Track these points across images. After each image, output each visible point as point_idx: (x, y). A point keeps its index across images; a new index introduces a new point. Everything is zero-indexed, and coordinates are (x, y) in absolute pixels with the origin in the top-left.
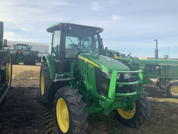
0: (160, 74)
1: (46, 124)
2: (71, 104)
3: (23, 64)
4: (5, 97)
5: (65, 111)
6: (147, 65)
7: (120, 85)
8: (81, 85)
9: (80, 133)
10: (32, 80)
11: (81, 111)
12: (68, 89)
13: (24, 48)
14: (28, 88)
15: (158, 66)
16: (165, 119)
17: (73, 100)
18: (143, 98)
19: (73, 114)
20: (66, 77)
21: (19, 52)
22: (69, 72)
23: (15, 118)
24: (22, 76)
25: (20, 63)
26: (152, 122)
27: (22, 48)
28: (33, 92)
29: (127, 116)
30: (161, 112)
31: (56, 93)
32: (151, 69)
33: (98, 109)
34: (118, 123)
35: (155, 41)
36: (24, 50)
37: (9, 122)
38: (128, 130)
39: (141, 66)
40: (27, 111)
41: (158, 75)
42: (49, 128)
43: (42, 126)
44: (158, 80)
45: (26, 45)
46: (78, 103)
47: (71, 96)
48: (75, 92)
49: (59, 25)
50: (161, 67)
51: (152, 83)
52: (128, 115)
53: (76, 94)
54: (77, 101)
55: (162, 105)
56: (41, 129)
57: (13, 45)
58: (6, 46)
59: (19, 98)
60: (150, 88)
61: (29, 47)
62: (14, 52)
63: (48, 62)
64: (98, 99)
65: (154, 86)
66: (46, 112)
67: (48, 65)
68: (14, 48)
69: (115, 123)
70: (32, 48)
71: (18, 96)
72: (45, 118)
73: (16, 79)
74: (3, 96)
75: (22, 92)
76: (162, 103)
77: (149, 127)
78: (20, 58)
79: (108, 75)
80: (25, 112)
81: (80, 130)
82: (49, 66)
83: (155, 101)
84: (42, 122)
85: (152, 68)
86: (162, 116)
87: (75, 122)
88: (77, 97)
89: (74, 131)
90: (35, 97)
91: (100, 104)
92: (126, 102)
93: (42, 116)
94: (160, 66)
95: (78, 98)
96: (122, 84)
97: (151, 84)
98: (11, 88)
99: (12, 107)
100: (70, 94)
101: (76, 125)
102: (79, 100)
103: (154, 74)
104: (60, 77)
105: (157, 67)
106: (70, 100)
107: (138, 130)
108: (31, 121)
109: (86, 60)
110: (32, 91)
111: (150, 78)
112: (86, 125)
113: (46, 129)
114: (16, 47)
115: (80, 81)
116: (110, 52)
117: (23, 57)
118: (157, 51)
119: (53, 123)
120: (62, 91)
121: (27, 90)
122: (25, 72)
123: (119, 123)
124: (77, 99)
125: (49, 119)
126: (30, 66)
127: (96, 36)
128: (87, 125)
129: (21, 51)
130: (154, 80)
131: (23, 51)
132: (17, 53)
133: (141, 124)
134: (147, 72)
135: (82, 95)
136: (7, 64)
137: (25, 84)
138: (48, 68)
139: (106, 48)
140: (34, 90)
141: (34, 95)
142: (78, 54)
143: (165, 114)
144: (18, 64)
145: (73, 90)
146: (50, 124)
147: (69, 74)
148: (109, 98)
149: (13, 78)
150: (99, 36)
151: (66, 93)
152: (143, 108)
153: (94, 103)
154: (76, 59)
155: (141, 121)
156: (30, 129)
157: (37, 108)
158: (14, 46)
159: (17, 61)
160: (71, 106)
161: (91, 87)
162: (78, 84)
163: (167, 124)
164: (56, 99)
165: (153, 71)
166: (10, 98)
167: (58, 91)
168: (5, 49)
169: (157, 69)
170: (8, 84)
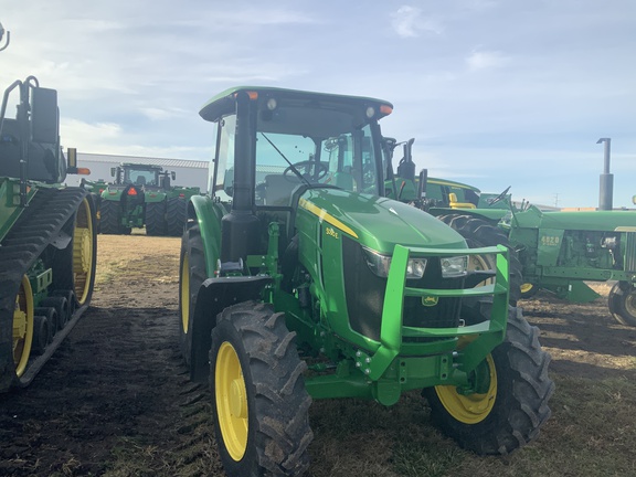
0: (619, 266)
1: (185, 431)
2: (254, 360)
3: (144, 231)
4: (66, 339)
5: (239, 384)
6: (568, 232)
7: (429, 299)
8: (303, 300)
9: (284, 461)
10: (163, 286)
11: (287, 388)
12: (249, 312)
13: (149, 177)
14: (147, 311)
15: (612, 234)
16: (621, 431)
17: (262, 349)
18: (524, 349)
19: (259, 396)
20: (255, 271)
21: (132, 192)
22: (265, 253)
23: (86, 409)
24: (132, 273)
25: (134, 231)
26: (567, 438)
27: (141, 179)
28: (162, 325)
29: (471, 412)
30: (609, 406)
31: (215, 326)
32: (585, 248)
33: (356, 384)
34: (437, 436)
35: (600, 141)
36: (148, 186)
37: (66, 419)
38: (471, 463)
39: (546, 235)
40: (129, 387)
41: (614, 267)
42: (192, 443)
43: (172, 439)
44: (617, 288)
45: (156, 169)
46: (279, 359)
47: (257, 334)
48: (271, 322)
49: (233, 94)
50: (624, 239)
51: (594, 298)
52: (471, 409)
53: (272, 329)
54: (273, 350)
55: (620, 380)
56: (165, 446)
57: (113, 170)
58: (74, 170)
59: (112, 344)
60: (584, 318)
61: (166, 174)
62: (115, 191)
63: (200, 221)
64: (356, 348)
65: (603, 311)
66: (192, 391)
67: (199, 233)
68: (115, 177)
69: (427, 436)
70: (174, 178)
71: (109, 336)
72: (185, 410)
73: (111, 281)
74: (60, 335)
75: (126, 324)
76: (620, 372)
77: (553, 457)
78: (135, 213)
79: (384, 262)
80: (122, 391)
81: (281, 452)
82: (203, 234)
83: (593, 366)
84: (172, 425)
85: (589, 245)
86: (609, 420)
87: (265, 421)
88: (275, 339)
89: (263, 455)
90: (163, 341)
91: (358, 364)
92: (455, 359)
93: (175, 405)
94: (618, 235)
95: (278, 341)
96: (435, 296)
97: (593, 303)
98: (92, 311)
99: (85, 372)
100: (252, 326)
101: (267, 432)
102: (280, 350)
103: (595, 265)
104: (231, 271)
105: (609, 240)
106: (251, 346)
107: (506, 464)
108: (138, 418)
109: (323, 214)
110: (158, 321)
111: (586, 282)
112: (306, 437)
113: (181, 448)
114: (122, 174)
115: (302, 287)
116: (441, 186)
117: (144, 209)
118: (608, 182)
119: (207, 429)
120: (228, 318)
121: (142, 317)
122: (146, 258)
123: (439, 437)
124: (275, 344)
125: (197, 416)
126: (166, 239)
127: (367, 131)
128: (308, 436)
129: (138, 190)
130: (603, 289)
131: (143, 188)
132: (125, 194)
133: (516, 444)
134: (569, 256)
135: (294, 334)
136: (77, 231)
137: (138, 299)
138: (201, 242)
139: (421, 173)
140: (165, 318)
141: (163, 334)
142: (301, 192)
143: (622, 411)
144: (127, 232)
145: (264, 315)
146: (198, 432)
147: (264, 261)
148: (386, 345)
149: (98, 278)
150: (376, 130)
151: (242, 326)
152: (522, 385)
153: (345, 361)
154: (293, 209)
155: (517, 433)
156: (128, 445)
157: (165, 379)
158: (116, 171)
159: (124, 220)
160: (254, 369)
161: (333, 308)
162: (297, 296)
163: (625, 450)
164: (213, 346)
165: (592, 255)
166: (82, 343)
167: (220, 317)
168: (88, 183)
169: (607, 248)
170: (80, 299)
